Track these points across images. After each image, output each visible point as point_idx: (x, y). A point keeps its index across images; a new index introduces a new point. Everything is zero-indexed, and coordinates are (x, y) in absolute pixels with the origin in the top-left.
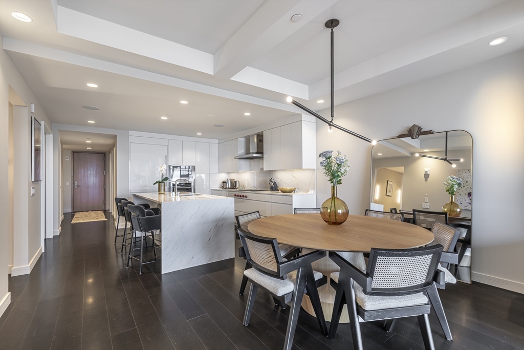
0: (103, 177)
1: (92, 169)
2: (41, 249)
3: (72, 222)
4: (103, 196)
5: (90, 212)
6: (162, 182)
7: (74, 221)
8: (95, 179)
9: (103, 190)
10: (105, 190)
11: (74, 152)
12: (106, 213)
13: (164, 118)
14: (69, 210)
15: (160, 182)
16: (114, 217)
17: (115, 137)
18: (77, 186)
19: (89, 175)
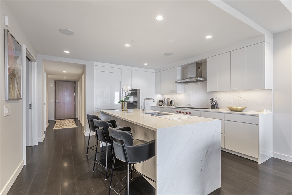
0: (74, 97)
1: (67, 92)
2: (23, 162)
3: (54, 129)
4: (74, 109)
5: (66, 120)
6: (125, 101)
7: (55, 128)
8: (69, 98)
9: (74, 105)
10: (75, 105)
11: (56, 81)
12: (77, 121)
13: (127, 45)
14: (53, 119)
15: (123, 101)
16: (81, 125)
17: (84, 67)
18: (58, 103)
19: (65, 96)
